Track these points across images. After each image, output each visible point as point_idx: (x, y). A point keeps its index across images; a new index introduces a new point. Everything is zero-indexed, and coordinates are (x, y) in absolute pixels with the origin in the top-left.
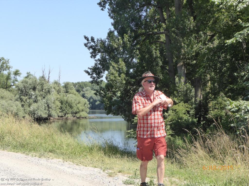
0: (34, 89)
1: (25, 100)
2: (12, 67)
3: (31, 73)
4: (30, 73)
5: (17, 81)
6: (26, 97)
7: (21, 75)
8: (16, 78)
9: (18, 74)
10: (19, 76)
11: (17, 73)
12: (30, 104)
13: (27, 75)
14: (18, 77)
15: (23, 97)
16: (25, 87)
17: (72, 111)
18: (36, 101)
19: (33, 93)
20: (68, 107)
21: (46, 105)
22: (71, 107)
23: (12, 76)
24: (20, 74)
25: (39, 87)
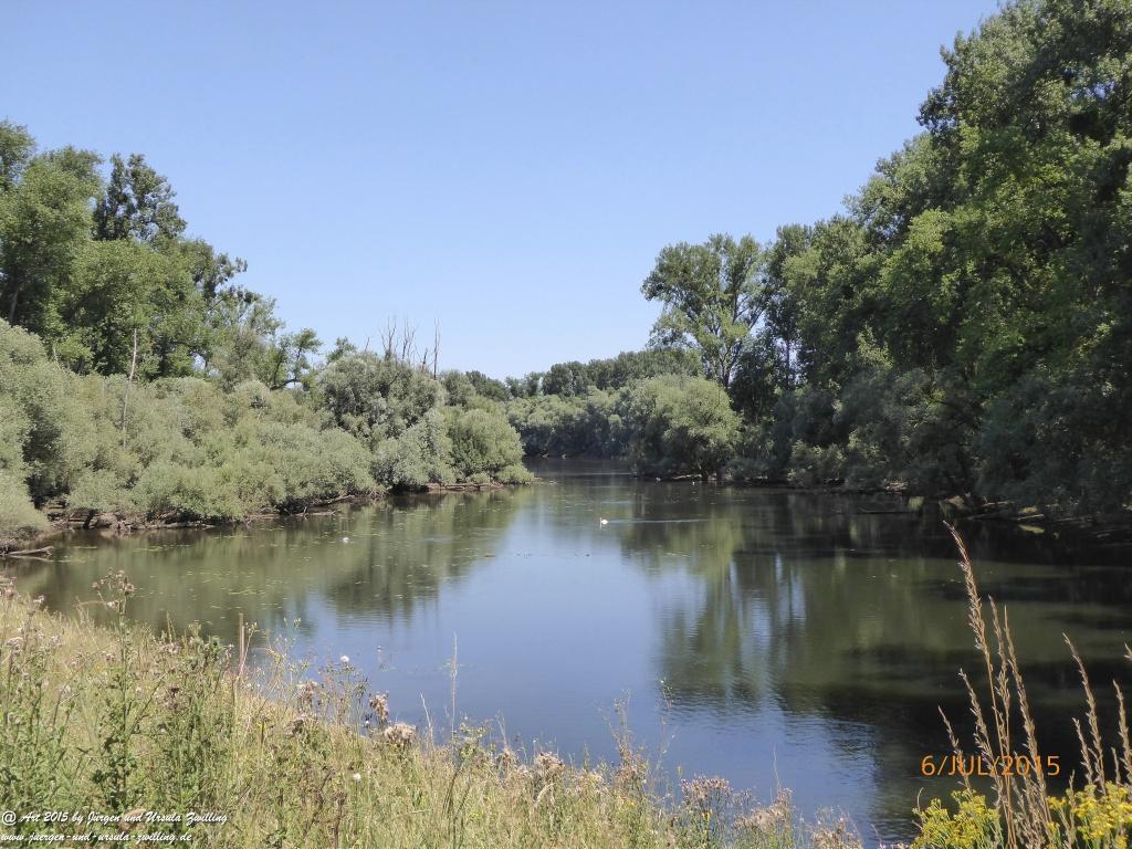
0: (384, 389)
1: (356, 428)
2: (284, 323)
3: (351, 342)
4: (346, 340)
5: (305, 366)
6: (360, 418)
7: (321, 349)
8: (304, 358)
9: (312, 344)
10: (314, 351)
11: (306, 341)
12: (373, 440)
13: (336, 348)
14: (309, 355)
15: (347, 417)
16: (353, 384)
17: (485, 461)
18: (393, 432)
19: (382, 403)
20: (474, 451)
21: (426, 444)
22: (482, 450)
23: (293, 351)
24: (317, 343)
25: (397, 386)
